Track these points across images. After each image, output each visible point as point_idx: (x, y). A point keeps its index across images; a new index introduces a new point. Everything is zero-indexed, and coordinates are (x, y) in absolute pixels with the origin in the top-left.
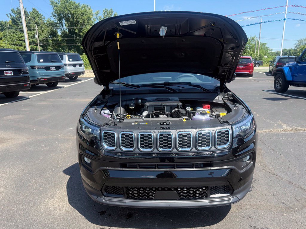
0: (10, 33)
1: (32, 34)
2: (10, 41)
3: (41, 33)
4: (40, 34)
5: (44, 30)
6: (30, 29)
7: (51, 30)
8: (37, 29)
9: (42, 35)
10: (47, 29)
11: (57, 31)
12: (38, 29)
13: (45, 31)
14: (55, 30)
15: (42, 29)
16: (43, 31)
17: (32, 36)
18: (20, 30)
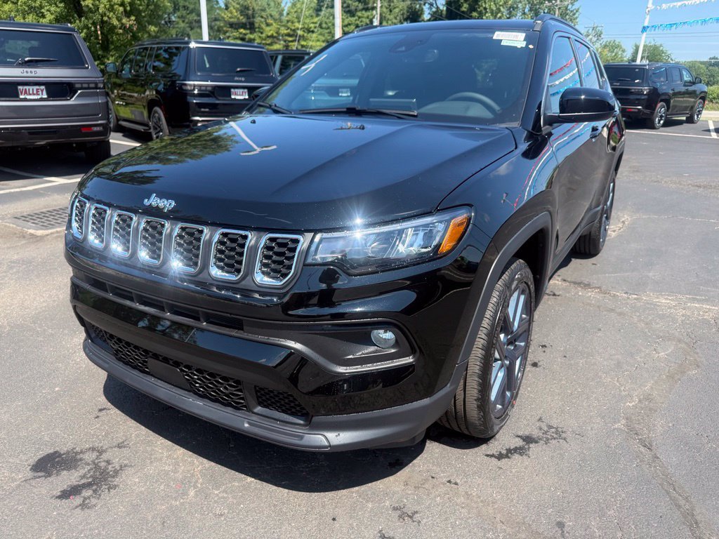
0: (328, 18)
1: (368, 17)
2: (326, 35)
3: (388, 16)
4: (385, 17)
5: (395, 8)
6: (366, 7)
7: (410, 8)
8: (379, 5)
9: (388, 19)
10: (400, 7)
11: (422, 9)
12: (381, 7)
13: (397, 10)
14: (418, 6)
15: (390, 6)
16: (391, 11)
17: (368, 22)
18: (347, 9)
